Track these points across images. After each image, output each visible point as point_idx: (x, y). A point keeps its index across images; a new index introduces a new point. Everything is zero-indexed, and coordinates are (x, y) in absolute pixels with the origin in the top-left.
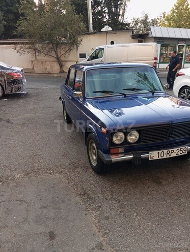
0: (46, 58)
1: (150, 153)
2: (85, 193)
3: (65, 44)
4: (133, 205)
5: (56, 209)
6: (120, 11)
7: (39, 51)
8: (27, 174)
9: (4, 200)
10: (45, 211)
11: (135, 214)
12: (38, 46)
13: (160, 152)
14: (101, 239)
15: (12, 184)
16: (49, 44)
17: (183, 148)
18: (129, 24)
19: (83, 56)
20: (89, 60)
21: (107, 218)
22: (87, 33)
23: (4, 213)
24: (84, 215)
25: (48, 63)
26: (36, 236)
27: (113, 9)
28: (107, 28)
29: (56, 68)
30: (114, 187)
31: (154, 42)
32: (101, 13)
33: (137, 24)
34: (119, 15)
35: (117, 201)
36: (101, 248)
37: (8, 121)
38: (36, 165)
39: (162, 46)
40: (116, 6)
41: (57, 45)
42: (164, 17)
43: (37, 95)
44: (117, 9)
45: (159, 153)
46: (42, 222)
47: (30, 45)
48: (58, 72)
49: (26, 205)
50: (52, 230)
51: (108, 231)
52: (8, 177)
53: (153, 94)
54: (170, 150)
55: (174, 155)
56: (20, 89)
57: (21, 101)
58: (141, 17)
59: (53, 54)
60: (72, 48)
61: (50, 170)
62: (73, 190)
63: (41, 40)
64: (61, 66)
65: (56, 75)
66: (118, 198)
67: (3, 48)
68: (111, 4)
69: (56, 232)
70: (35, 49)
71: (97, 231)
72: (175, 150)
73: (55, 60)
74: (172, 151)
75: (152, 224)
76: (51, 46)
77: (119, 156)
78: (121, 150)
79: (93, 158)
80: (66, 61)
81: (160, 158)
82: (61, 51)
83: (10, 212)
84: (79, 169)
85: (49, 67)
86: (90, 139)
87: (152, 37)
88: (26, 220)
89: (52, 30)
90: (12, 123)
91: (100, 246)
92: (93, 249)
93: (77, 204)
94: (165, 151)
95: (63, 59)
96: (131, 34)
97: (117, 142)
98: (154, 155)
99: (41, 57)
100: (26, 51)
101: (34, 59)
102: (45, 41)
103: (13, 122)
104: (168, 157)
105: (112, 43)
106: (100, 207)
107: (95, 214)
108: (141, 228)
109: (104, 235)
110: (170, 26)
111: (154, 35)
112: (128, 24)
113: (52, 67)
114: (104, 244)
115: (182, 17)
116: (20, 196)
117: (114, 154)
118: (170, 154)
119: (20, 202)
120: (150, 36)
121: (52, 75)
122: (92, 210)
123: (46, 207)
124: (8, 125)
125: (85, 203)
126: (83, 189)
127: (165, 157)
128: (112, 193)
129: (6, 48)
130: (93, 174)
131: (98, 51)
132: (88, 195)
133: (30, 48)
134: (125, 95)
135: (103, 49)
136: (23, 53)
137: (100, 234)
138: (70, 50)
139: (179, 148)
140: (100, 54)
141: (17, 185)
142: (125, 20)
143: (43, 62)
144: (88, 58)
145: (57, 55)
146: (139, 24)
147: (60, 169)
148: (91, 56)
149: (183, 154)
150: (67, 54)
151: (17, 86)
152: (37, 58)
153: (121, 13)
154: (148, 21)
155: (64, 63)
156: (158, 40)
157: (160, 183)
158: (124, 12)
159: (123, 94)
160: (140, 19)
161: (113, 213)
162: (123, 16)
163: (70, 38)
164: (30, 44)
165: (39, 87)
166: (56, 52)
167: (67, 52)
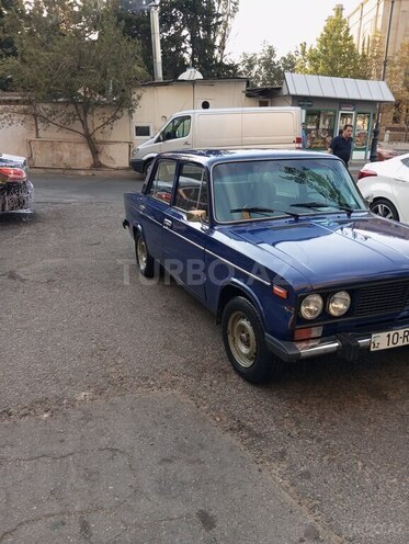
0: (61, 135)
1: (373, 336)
2: (241, 427)
3: (104, 105)
4: (349, 447)
5: (192, 462)
6: (215, 38)
7: (46, 120)
8: (99, 391)
9: (71, 451)
10: (172, 468)
11: (360, 464)
12: (44, 108)
13: (392, 333)
14: (311, 520)
15: (75, 415)
16: (66, 104)
18: (237, 66)
19: (143, 131)
20: (158, 140)
21: (307, 475)
22: (150, 82)
23: (82, 481)
24: (257, 472)
25: (66, 145)
26: (173, 523)
27: (201, 33)
28: (191, 74)
29: (84, 156)
30: (297, 411)
31: (292, 106)
32: (176, 40)
33: (251, 67)
34: (215, 47)
35: (312, 438)
36: (317, 538)
37: (12, 276)
38: (113, 370)
39: (309, 114)
40: (208, 28)
41: (86, 107)
42: (303, 53)
43: (59, 216)
44: (209, 33)
45: (389, 336)
46: (174, 494)
47: (25, 107)
48: (88, 165)
49: (126, 459)
50: (202, 508)
51: (318, 502)
52: (59, 401)
53: (349, 215)
56: (21, 204)
57: (26, 231)
58: (259, 52)
59: (78, 126)
60: (119, 114)
61: (147, 379)
62: (211, 420)
63: (51, 96)
64: (95, 153)
65: (82, 173)
66: (315, 433)
68: (198, 24)
69: (212, 513)
70: (35, 116)
71: (295, 503)
73: (82, 139)
75: (400, 481)
76: (71, 108)
77: (311, 344)
78: (316, 332)
79: (239, 352)
80: (105, 143)
81: (391, 346)
82: (95, 121)
83: (94, 476)
84: (209, 376)
85: (66, 155)
86: (232, 310)
87: (289, 95)
88: (137, 491)
89: (73, 75)
90: (23, 280)
91: (312, 534)
92: (302, 541)
93: (231, 450)
94: (401, 332)
95: (98, 137)
96: (244, 87)
97: (308, 316)
98: (381, 341)
99: (50, 133)
100: (16, 118)
101: (33, 137)
102: (60, 96)
103: (24, 277)
104: (406, 343)
105: (206, 105)
106: (283, 453)
107: (278, 468)
108: (382, 491)
109: (312, 510)
110: (316, 72)
111: (292, 92)
112: (233, 67)
113: (74, 155)
114: (320, 528)
115: (340, 53)
116: (104, 441)
117: (302, 341)
119: (111, 454)
120: (285, 92)
121: (75, 172)
122: (269, 460)
123: (170, 461)
124: (15, 284)
125: (249, 446)
126: (233, 417)
127: (400, 343)
128: (298, 423)
130: (242, 384)
131: (176, 122)
132: (250, 430)
133: (25, 112)
134: (296, 217)
135: (189, 117)
136: (7, 122)
137: (304, 508)
138: (115, 118)
140: (180, 129)
141: (87, 417)
142: (228, 57)
143: (53, 144)
144: (157, 137)
145: (87, 130)
146: (256, 67)
147: (167, 376)
148: (163, 132)
150: (107, 127)
151: (15, 196)
152: (40, 135)
153: (217, 43)
154: (275, 60)
155: (101, 146)
156: (299, 100)
157: (385, 397)
158: (223, 40)
159: (293, 215)
160: (259, 57)
161: (316, 464)
162: (223, 48)
163: (115, 93)
164: (24, 104)
165: (56, 200)
166: (84, 123)
167: (107, 123)
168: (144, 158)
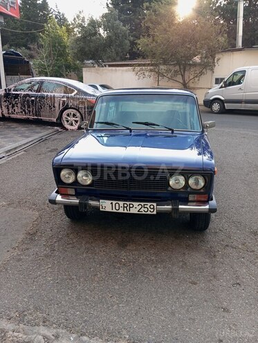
0: (170, 84)
1: (101, 201)
7: (163, 75)
12: (162, 68)
13: (114, 202)
16: (175, 65)
17: (149, 204)
20: (221, 87)
41: (185, 66)
45: (112, 203)
47: (152, 67)
53: (172, 133)
54: (128, 203)
55: (134, 211)
59: (179, 78)
60: (204, 70)
67: (123, 71)
70: (157, 72)
72: (136, 204)
73: (181, 86)
74: (131, 206)
75: (52, 280)
76: (177, 67)
77: (67, 198)
78: (71, 191)
80: (194, 88)
81: (114, 211)
82: (189, 75)
94: (121, 203)
95: (191, 85)
97: (65, 181)
98: (107, 205)
100: (147, 74)
101: (156, 85)
104: (126, 211)
117: (63, 194)
118: (128, 208)
122: (19, 249)
127: (121, 210)
129: (126, 71)
133: (151, 71)
135: (245, 71)
136: (142, 76)
138: (201, 73)
139: (143, 204)
144: (221, 85)
145: (184, 81)
148: (225, 82)
149: (149, 213)
150: (197, 79)
152: (160, 84)
164: (152, 65)
166: (183, 76)
167: (196, 77)
168: (211, 99)
